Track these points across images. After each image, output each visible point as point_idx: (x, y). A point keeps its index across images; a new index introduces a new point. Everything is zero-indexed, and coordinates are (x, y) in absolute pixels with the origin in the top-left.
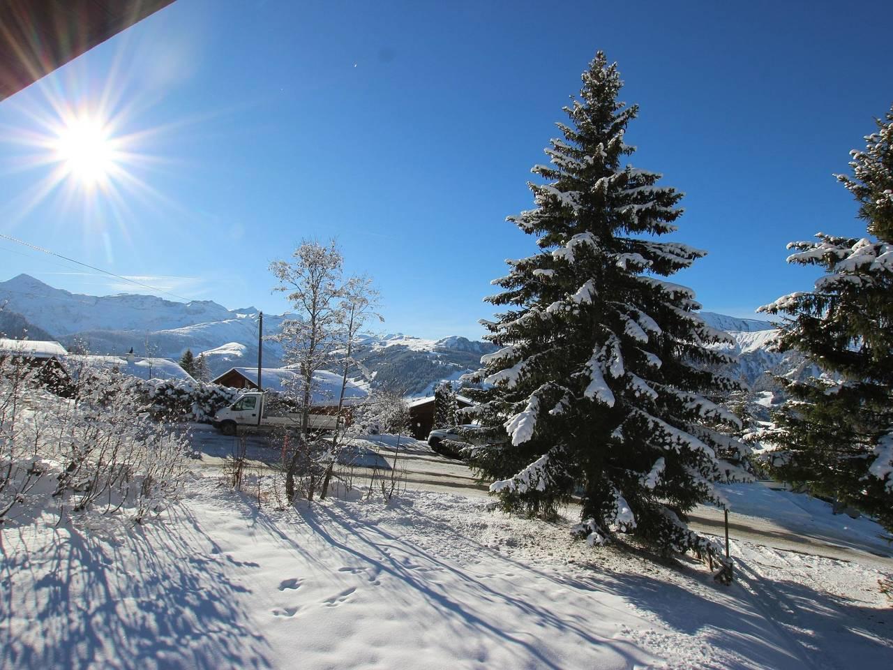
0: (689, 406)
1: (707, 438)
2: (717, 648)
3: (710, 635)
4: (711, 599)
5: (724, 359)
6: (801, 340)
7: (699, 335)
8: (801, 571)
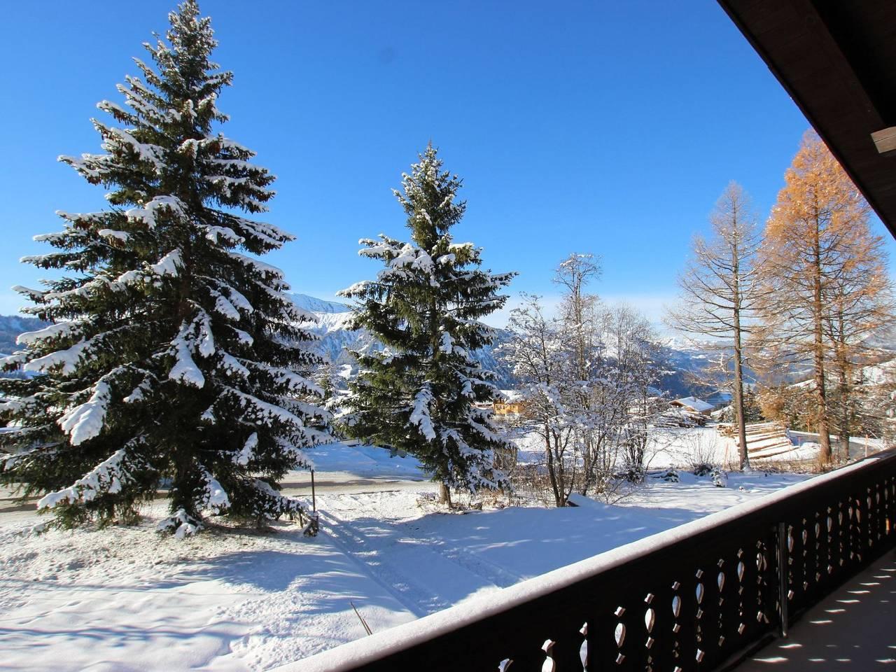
0: (280, 381)
1: (296, 410)
2: (306, 594)
3: (300, 585)
4: (301, 552)
5: (310, 336)
6: (368, 321)
7: (289, 314)
8: (369, 507)
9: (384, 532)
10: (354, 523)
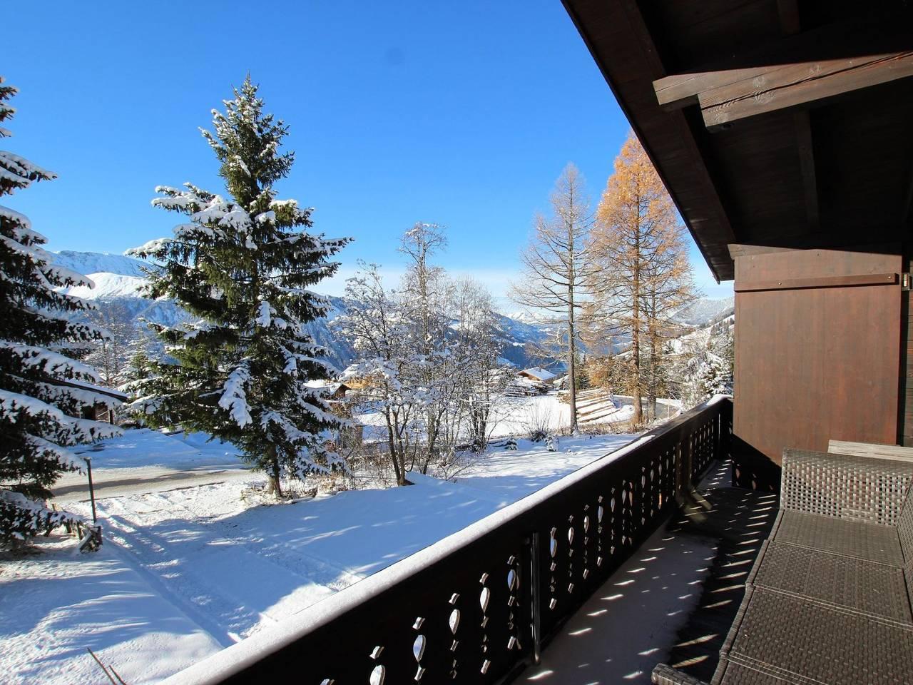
0: (31, 362)
1: (66, 397)
2: (60, 632)
3: (55, 620)
4: (71, 575)
5: (81, 304)
6: (169, 287)
7: (47, 276)
9: (191, 535)
10: (156, 528)
